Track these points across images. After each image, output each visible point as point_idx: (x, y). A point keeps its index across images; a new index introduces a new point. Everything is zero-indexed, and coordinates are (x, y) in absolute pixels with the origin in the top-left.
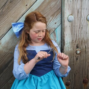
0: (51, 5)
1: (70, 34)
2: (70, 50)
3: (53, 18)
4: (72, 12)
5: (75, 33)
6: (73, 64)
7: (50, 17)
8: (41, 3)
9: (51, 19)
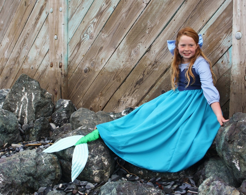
0: (226, 21)
1: (238, 54)
2: (238, 73)
3: (226, 35)
4: (241, 28)
5: (244, 53)
6: (241, 93)
7: (223, 34)
8: (216, 19)
9: (225, 36)
